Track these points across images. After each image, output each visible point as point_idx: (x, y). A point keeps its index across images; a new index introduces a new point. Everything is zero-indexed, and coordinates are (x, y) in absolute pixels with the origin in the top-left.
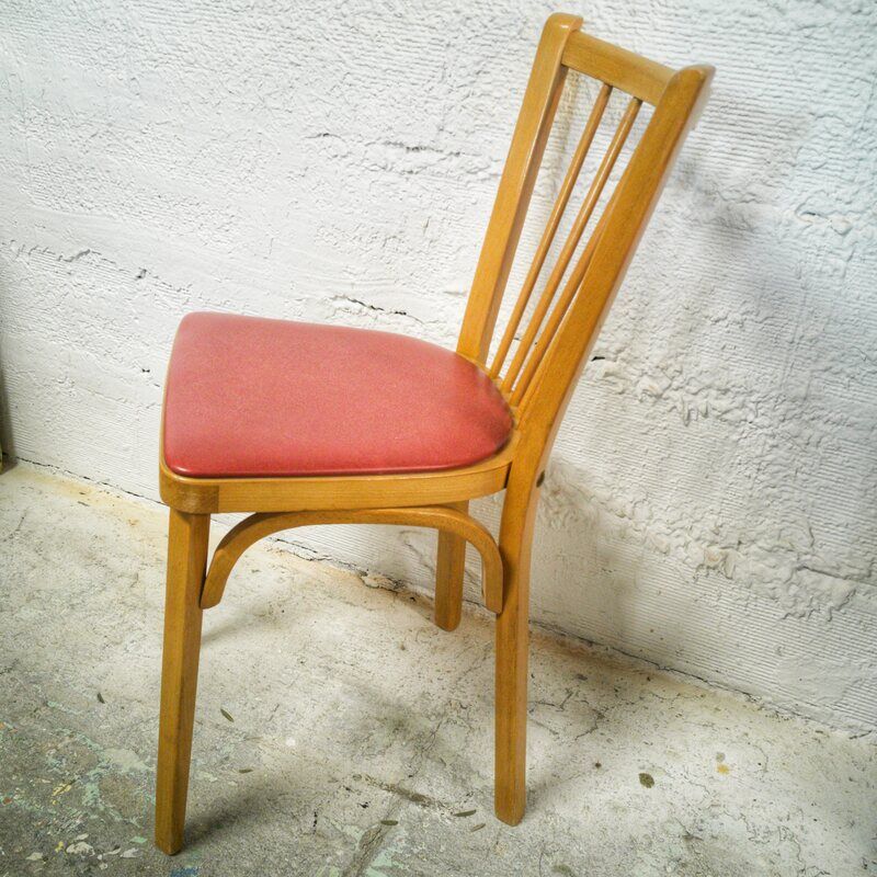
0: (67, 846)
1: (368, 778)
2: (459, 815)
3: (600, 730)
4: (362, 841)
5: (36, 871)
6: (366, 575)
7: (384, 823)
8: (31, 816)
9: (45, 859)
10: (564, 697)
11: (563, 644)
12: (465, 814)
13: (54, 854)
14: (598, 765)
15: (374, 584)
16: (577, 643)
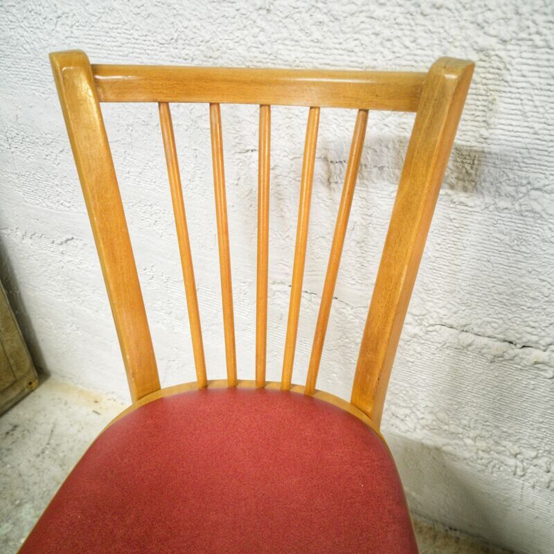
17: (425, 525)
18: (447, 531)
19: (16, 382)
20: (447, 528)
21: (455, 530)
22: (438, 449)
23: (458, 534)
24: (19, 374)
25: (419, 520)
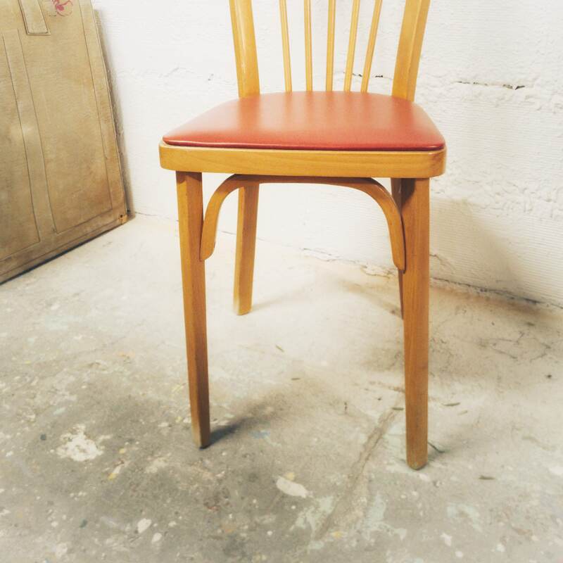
0: (184, 419)
1: (380, 383)
2: (448, 405)
3: (549, 355)
4: (380, 419)
5: (165, 433)
6: (366, 267)
7: (395, 409)
8: (160, 403)
9: (170, 426)
10: (518, 336)
11: (513, 305)
12: (452, 405)
13: (175, 424)
14: (549, 376)
15: (373, 273)
16: (524, 303)
17: (460, 291)
18: (478, 293)
19: (112, 209)
20: (479, 291)
21: (486, 291)
22: (465, 203)
23: (488, 294)
24: (115, 204)
25: (455, 288)
